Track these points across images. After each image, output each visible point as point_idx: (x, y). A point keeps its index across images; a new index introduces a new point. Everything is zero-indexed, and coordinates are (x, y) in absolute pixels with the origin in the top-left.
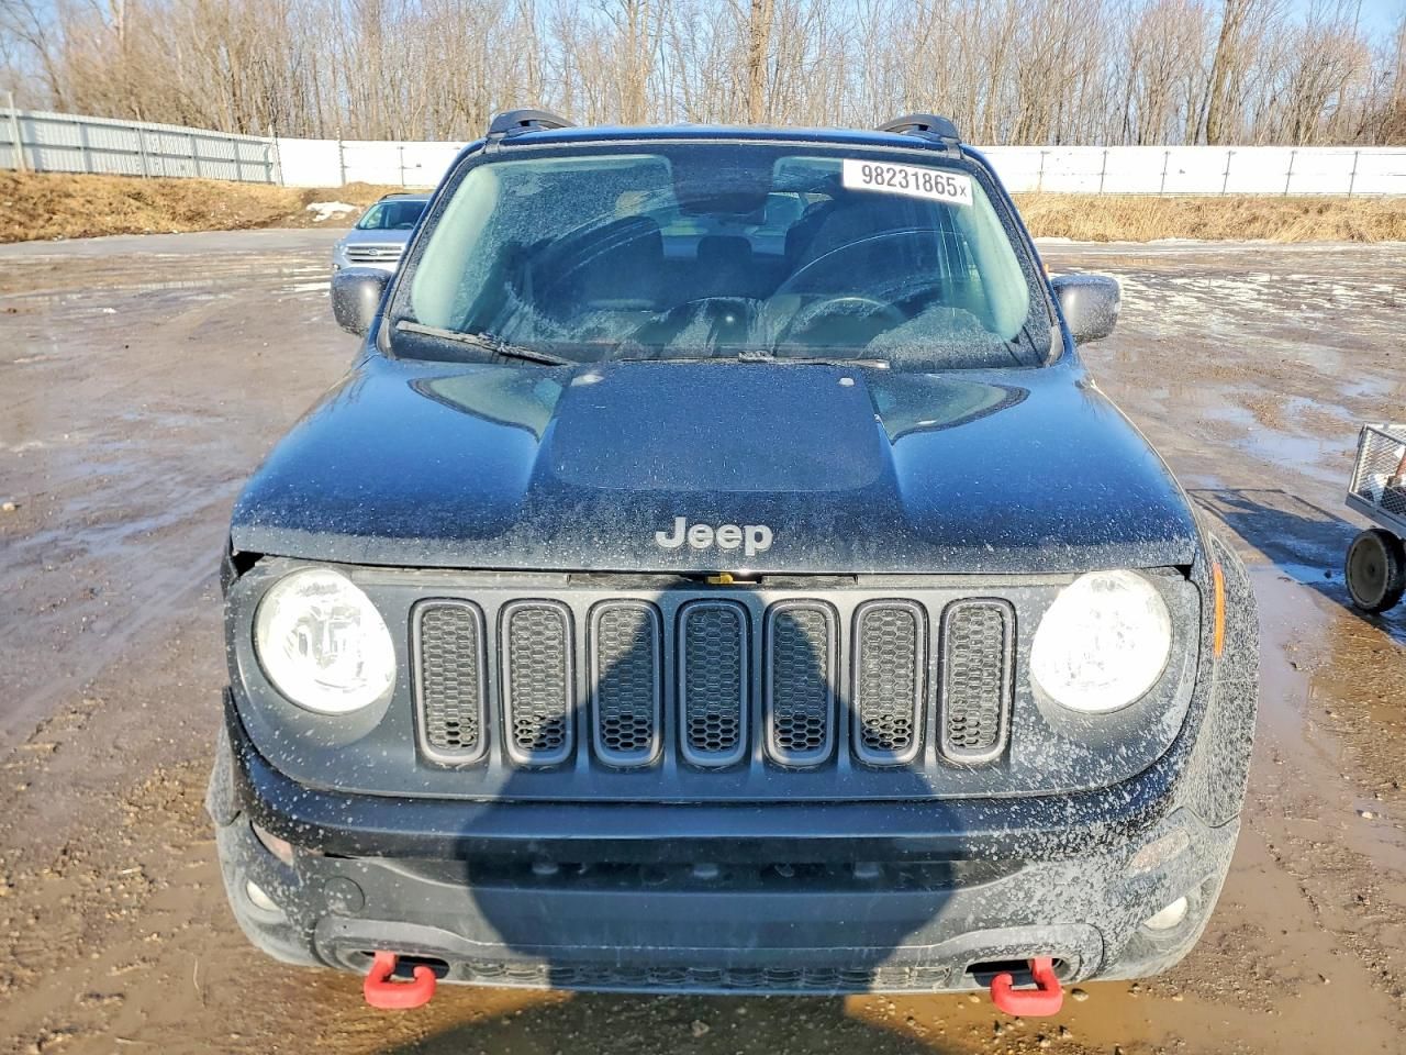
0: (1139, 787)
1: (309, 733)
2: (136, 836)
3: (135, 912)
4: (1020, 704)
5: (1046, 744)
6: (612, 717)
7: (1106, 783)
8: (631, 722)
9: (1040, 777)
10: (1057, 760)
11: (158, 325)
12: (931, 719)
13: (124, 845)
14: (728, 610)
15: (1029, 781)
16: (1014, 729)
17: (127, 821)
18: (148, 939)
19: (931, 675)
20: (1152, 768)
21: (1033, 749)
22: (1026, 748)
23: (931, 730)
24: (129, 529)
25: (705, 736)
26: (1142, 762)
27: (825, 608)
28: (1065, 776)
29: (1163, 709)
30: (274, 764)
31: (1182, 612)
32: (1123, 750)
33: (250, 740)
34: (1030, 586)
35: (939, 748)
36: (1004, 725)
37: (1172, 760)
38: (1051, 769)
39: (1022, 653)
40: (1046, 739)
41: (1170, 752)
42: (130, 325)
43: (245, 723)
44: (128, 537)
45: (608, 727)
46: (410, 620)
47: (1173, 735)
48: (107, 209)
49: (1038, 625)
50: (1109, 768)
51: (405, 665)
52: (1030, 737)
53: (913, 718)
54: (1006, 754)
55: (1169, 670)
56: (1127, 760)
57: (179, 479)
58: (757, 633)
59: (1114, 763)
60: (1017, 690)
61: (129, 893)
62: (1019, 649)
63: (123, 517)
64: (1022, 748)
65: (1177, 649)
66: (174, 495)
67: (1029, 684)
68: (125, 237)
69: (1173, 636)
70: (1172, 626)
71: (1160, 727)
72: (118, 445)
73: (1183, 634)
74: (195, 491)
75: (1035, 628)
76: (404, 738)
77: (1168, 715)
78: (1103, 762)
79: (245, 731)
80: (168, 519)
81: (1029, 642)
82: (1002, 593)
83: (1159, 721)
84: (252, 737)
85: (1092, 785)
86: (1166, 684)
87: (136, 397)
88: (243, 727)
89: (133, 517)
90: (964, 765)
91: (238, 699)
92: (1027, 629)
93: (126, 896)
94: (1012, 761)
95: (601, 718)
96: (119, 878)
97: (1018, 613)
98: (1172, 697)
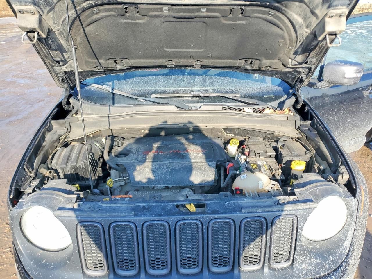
0: (337, 274)
1: (44, 262)
2: (8, 236)
3: (8, 265)
4: (298, 248)
5: (306, 259)
6: (153, 259)
7: (327, 273)
8: (160, 260)
9: (304, 272)
10: (309, 265)
11: (17, 47)
12: (267, 255)
13: (5, 240)
14: (195, 223)
15: (300, 274)
16: (295, 256)
17: (6, 231)
18: (12, 276)
19: (267, 242)
20: (341, 265)
21: (301, 262)
22: (299, 261)
23: (267, 259)
24: (8, 121)
25: (186, 264)
26: (337, 262)
27: (231, 221)
28: (312, 271)
29: (344, 240)
30: (31, 276)
31: (352, 209)
32: (331, 258)
33: (22, 265)
34: (303, 209)
35: (269, 263)
36: (292, 256)
37: (347, 260)
38: (308, 268)
39: (299, 232)
40: (306, 258)
41: (347, 257)
42: (10, 47)
43: (20, 258)
44: (7, 123)
45: (151, 262)
46: (76, 229)
47: (347, 251)
48: (3, 9)
49: (305, 222)
50: (327, 266)
51: (76, 244)
52: (300, 258)
53: (261, 255)
54: (292, 264)
55: (346, 226)
56: (333, 262)
57: (23, 102)
58: (205, 231)
59: (328, 264)
60: (297, 244)
61: (7, 258)
62: (299, 231)
63: (7, 116)
64: (297, 262)
65: (349, 220)
66: (22, 108)
67: (301, 242)
68: (9, 18)
69: (348, 215)
70: (348, 212)
71: (343, 248)
72: (5, 90)
73: (352, 216)
74: (28, 106)
75: (304, 224)
76: (78, 268)
77: (345, 243)
78: (325, 264)
79: (20, 261)
80: (20, 117)
81: (302, 228)
82: (294, 212)
83: (342, 245)
84: (23, 264)
85: (322, 274)
86: (344, 231)
87: (10, 73)
88: (19, 259)
89: (9, 116)
90: (278, 269)
91: (17, 249)
92: (302, 224)
93: (5, 259)
94: (294, 266)
95: (149, 259)
96: (4, 253)
97: (299, 219)
98: (346, 237)
